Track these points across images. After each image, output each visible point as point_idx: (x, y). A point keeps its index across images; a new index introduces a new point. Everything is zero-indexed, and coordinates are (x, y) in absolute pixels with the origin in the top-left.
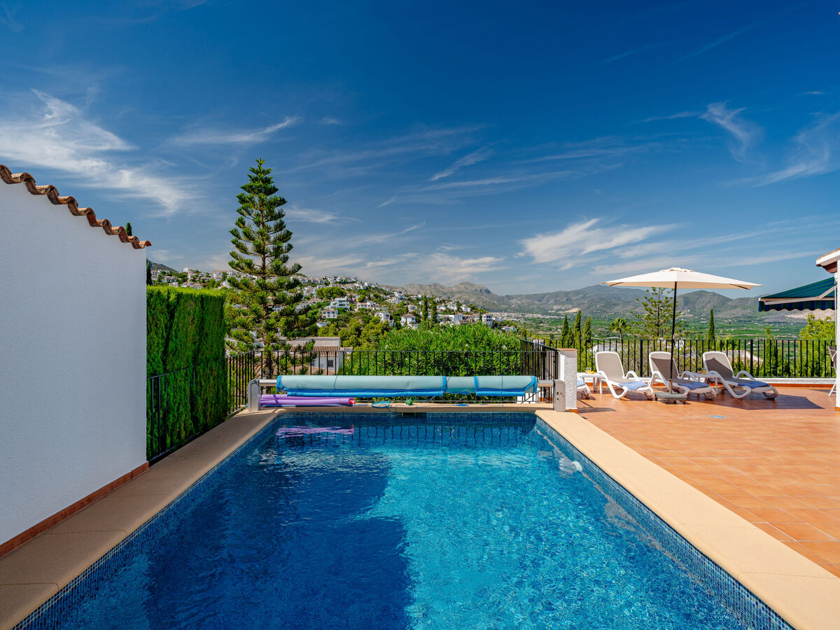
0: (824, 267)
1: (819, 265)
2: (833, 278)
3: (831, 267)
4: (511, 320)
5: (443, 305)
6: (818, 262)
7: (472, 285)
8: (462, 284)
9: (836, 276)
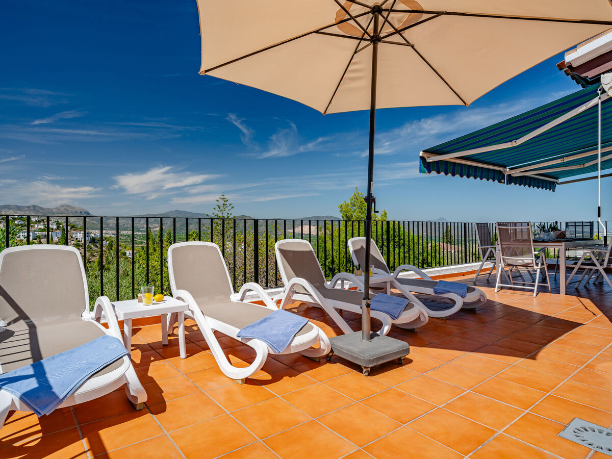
4: (109, 236)
7: (73, 208)
8: (63, 206)
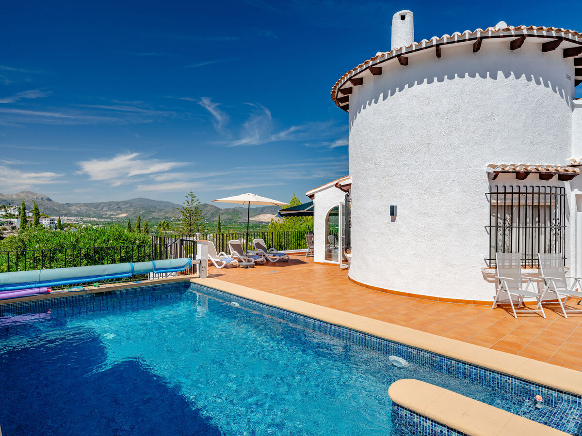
0: (309, 196)
1: (307, 196)
2: (312, 202)
3: (312, 196)
4: (71, 222)
5: (3, 210)
6: (307, 194)
7: (34, 194)
8: (23, 192)
9: (314, 200)
